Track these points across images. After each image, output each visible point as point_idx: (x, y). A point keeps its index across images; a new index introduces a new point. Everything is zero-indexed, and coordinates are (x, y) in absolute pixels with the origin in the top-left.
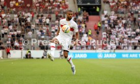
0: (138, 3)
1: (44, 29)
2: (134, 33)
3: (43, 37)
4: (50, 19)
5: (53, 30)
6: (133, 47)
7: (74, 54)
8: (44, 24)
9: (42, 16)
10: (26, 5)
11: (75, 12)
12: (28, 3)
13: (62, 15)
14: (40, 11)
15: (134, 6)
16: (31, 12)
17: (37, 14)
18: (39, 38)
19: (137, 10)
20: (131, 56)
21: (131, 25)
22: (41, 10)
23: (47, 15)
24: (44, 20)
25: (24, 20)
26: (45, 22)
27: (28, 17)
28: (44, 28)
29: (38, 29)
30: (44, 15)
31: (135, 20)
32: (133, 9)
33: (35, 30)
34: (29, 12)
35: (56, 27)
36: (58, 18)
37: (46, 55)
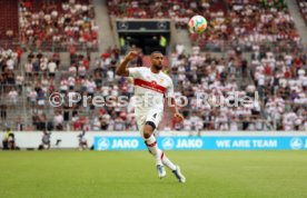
0: (251, 29)
1: (44, 86)
2: (243, 93)
3: (41, 102)
4: (58, 63)
5: (65, 88)
6: (241, 125)
7: (111, 140)
8: (45, 75)
9: (40, 56)
10: (4, 33)
11: (113, 48)
12: (9, 28)
13: (85, 54)
14: (34, 45)
15: (242, 35)
16: (15, 48)
17: (29, 52)
18: (34, 105)
19: (249, 44)
20: (235, 143)
21: (236, 75)
22: (38, 42)
23: (51, 54)
24: (44, 66)
25: (1, 65)
26: (47, 70)
27: (9, 58)
28: (45, 82)
29: (29, 85)
30: (45, 53)
31: (244, 65)
32: (241, 41)
33: (23, 88)
35: (72, 82)
36: (74, 60)
37: (48, 143)
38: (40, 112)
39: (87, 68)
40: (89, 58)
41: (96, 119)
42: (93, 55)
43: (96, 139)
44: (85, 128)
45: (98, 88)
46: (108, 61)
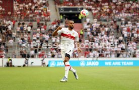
0: (121, 11)
1: (25, 37)
2: (117, 40)
4: (32, 27)
5: (35, 38)
6: (116, 55)
7: (56, 62)
8: (26, 32)
9: (23, 24)
10: (7, 13)
11: (57, 20)
12: (9, 11)
13: (44, 23)
14: (21, 19)
15: (117, 14)
16: (12, 20)
17: (18, 22)
18: (21, 46)
19: (120, 18)
20: (114, 63)
21: (114, 32)
22: (23, 17)
23: (29, 23)
24: (25, 28)
25: (5, 27)
26: (27, 30)
27: (9, 25)
28: (26, 36)
29: (19, 37)
30: (26, 23)
31: (118, 27)
32: (116, 17)
33: (16, 38)
35: (38, 35)
36: (39, 26)
37: (27, 63)
38: (24, 49)
39: (45, 29)
40: (46, 25)
41: (49, 53)
42: (48, 23)
43: (50, 62)
44: (44, 56)
45: (50, 38)
46: (55, 26)
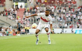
1: (62, 16)
3: (61, 21)
4: (66, 10)
5: (68, 17)
7: (80, 31)
8: (62, 13)
9: (61, 8)
11: (81, 6)
12: (52, 0)
13: (73, 7)
14: (59, 5)
17: (58, 7)
18: (59, 21)
22: (60, 4)
23: (64, 7)
24: (62, 11)
25: (50, 10)
26: (63, 12)
27: (52, 9)
28: (62, 15)
29: (58, 16)
30: (62, 7)
33: (56, 17)
34: (53, 6)
35: (69, 15)
36: (70, 9)
37: (63, 32)
38: (61, 23)
39: (74, 11)
41: (76, 25)
42: (75, 8)
43: (76, 31)
44: (73, 27)
45: (77, 17)
46: (79, 9)
